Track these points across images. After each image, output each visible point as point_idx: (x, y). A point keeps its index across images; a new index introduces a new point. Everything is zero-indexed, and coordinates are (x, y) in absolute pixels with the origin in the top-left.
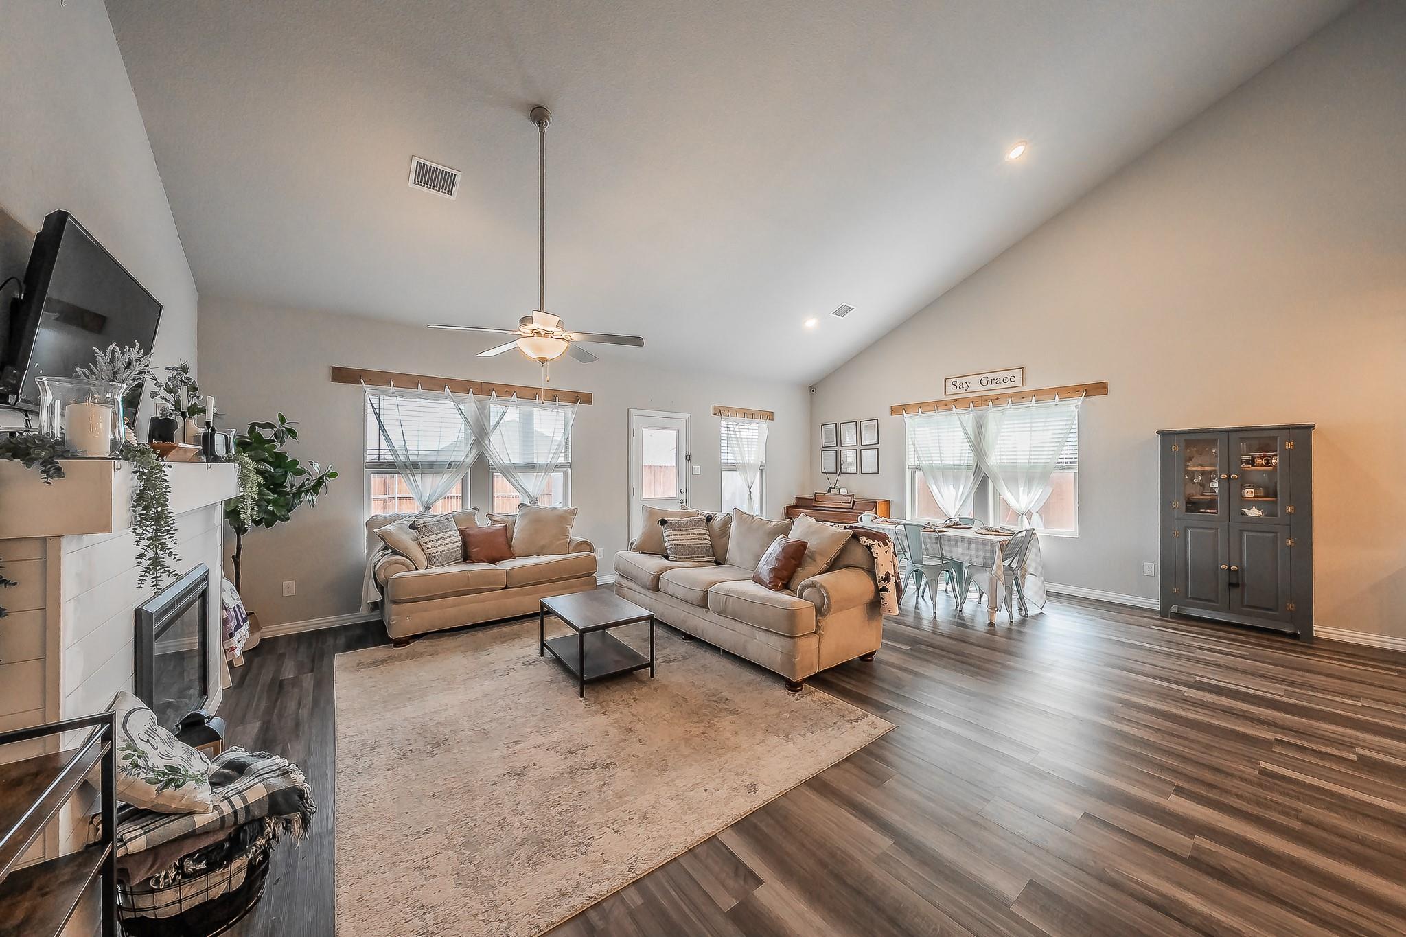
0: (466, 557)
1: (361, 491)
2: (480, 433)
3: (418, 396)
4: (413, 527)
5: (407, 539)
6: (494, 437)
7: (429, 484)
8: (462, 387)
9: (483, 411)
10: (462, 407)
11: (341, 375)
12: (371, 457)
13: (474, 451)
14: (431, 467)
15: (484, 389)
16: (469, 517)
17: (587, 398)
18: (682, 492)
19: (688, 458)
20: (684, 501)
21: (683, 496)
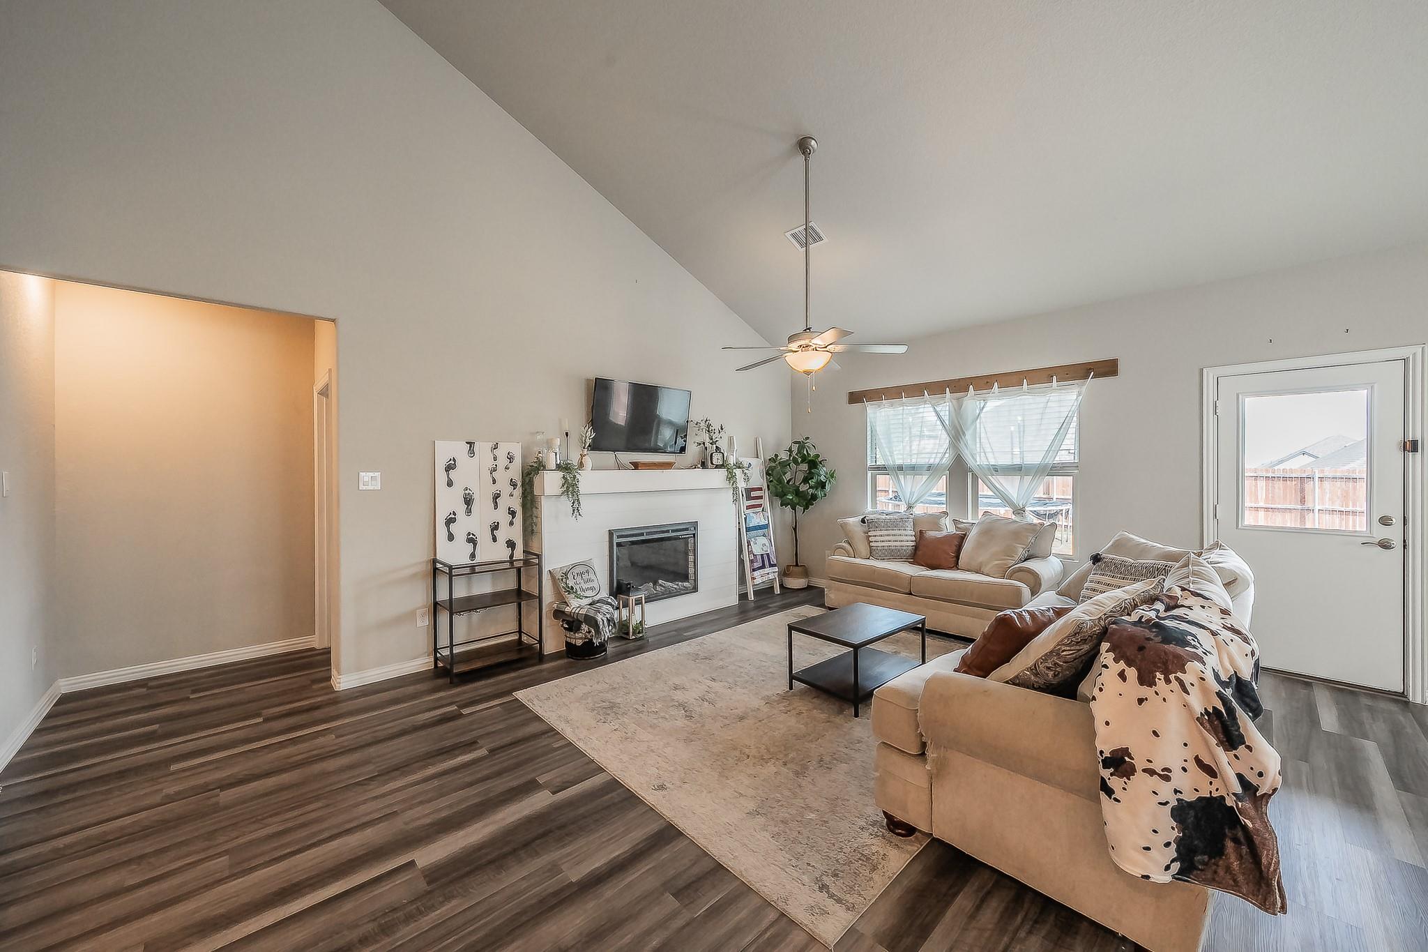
0: (912, 559)
1: (866, 489)
2: (956, 435)
3: (902, 405)
4: (863, 521)
5: (860, 533)
6: (972, 437)
7: (910, 485)
8: (937, 388)
9: (958, 410)
10: (938, 409)
11: (855, 398)
13: (951, 452)
14: (914, 469)
15: (959, 386)
17: (1108, 369)
18: (1385, 521)
19: (1411, 446)
20: (1397, 543)
21: (1394, 534)
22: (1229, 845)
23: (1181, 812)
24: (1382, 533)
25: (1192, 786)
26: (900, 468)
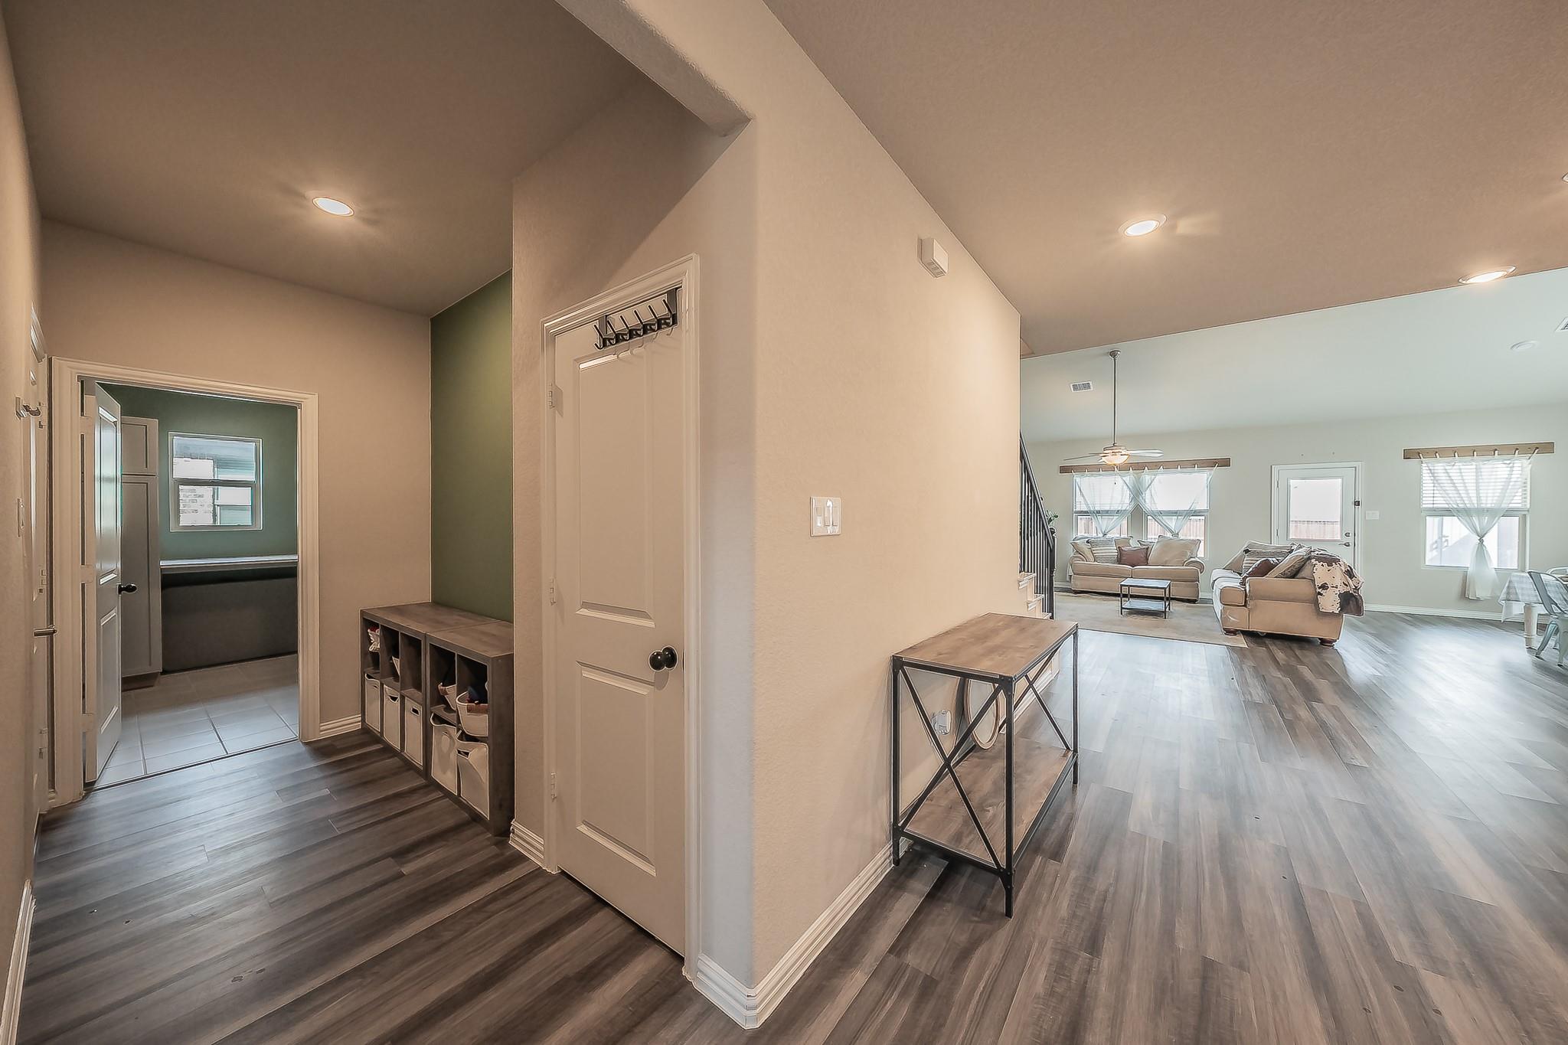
0: (1120, 561)
1: (1072, 525)
2: (1137, 493)
3: (1100, 475)
4: (1088, 542)
5: (1085, 548)
6: (1147, 495)
7: (1104, 523)
9: (1139, 480)
10: (1125, 479)
11: (1064, 469)
12: (1078, 509)
13: (1133, 503)
14: (1107, 513)
15: (1140, 467)
16: (1126, 541)
17: (1225, 463)
18: (1347, 535)
19: (1357, 503)
20: (1352, 544)
21: (1350, 540)
22: (1351, 602)
23: (1340, 595)
24: (1346, 540)
25: (1342, 589)
26: (1098, 512)
